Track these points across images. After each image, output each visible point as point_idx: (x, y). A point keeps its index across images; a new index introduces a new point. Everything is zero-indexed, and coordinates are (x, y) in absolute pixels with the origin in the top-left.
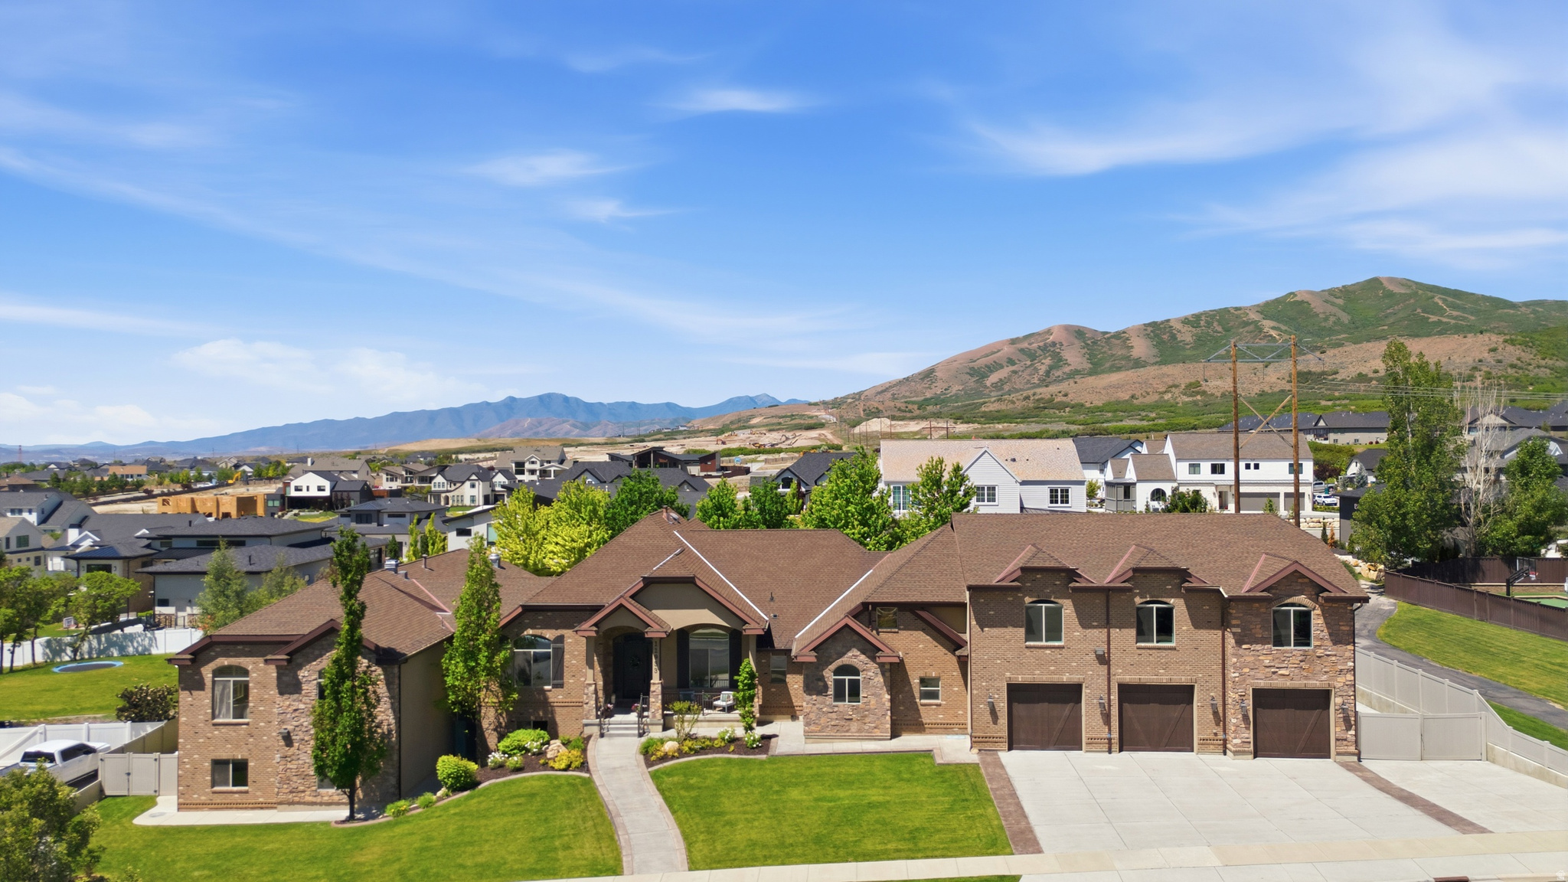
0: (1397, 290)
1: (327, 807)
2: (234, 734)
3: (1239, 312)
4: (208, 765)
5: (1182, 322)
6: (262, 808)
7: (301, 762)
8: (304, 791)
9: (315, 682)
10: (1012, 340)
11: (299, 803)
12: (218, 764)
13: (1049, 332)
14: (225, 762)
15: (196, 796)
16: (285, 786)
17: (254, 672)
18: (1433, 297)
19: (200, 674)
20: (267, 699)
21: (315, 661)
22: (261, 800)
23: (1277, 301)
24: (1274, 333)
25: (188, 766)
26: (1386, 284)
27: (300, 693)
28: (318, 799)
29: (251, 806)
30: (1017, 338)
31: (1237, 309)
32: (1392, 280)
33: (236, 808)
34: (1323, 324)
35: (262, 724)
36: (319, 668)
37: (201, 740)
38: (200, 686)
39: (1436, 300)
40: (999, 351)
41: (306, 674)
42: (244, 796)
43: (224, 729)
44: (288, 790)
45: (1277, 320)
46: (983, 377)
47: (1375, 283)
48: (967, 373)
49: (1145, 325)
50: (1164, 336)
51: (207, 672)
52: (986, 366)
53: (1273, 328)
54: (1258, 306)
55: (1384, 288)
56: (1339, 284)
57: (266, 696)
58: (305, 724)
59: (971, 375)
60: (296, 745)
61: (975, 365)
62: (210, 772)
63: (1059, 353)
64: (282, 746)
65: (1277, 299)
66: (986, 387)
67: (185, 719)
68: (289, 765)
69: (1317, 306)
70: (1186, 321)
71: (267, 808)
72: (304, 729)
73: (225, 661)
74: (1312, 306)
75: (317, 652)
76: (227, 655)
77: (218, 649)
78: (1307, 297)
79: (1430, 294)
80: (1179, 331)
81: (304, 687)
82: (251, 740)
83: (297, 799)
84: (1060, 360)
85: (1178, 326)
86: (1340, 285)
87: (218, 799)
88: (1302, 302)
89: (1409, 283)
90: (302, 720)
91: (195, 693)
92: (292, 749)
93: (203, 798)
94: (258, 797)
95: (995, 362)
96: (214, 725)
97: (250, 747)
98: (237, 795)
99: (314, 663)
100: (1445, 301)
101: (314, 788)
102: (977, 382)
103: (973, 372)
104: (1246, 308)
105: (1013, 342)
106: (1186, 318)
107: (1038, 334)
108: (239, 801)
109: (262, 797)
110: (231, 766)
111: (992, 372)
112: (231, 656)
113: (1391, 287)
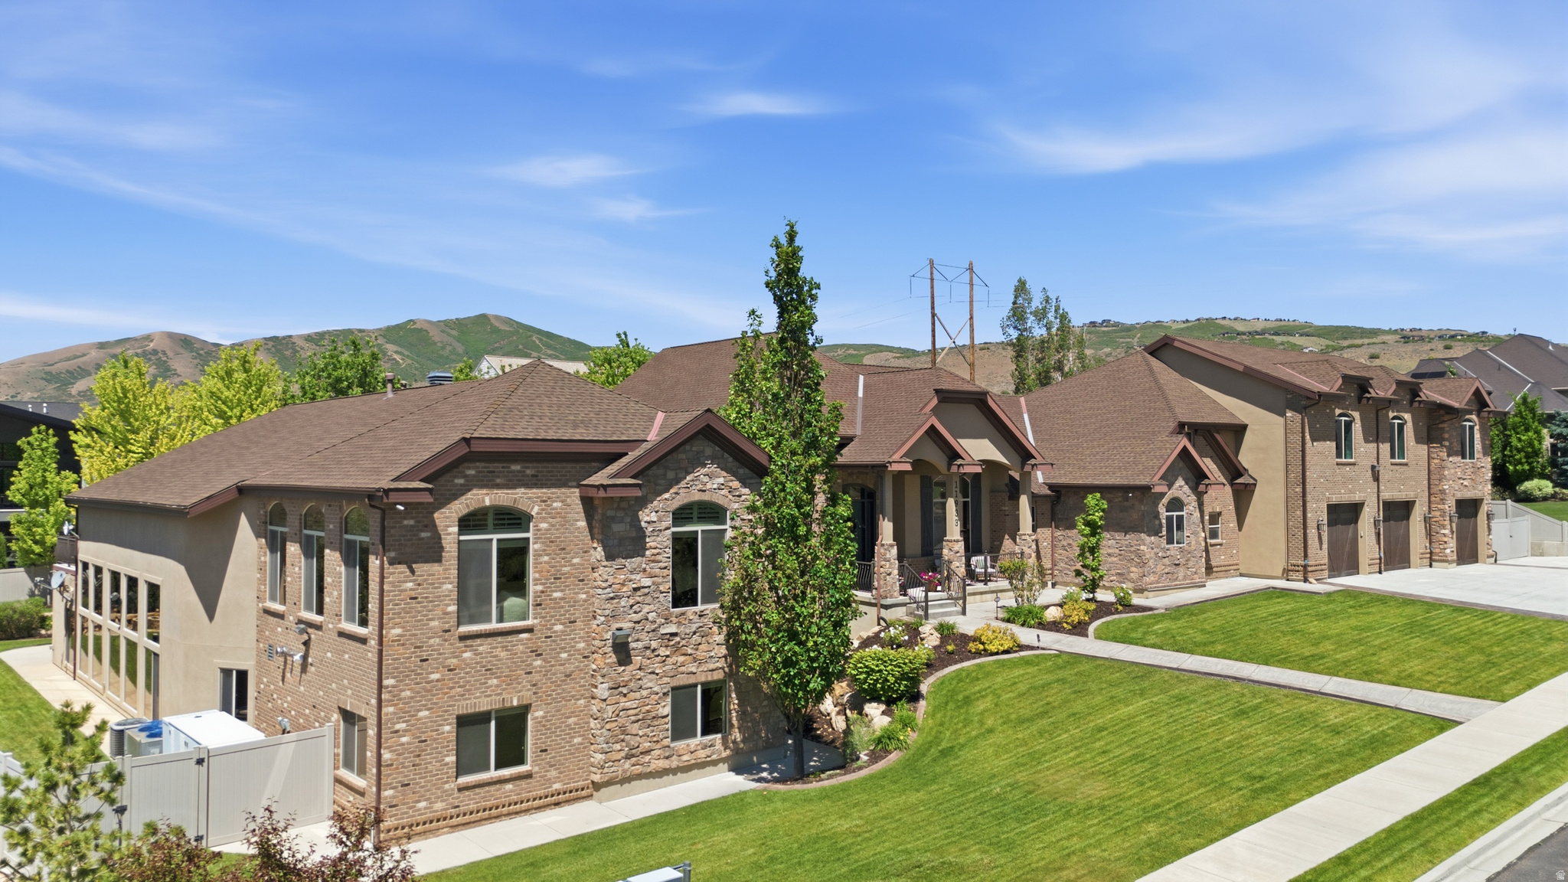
0: (503, 327)
1: (685, 775)
2: (503, 654)
3: (363, 334)
4: (449, 729)
5: (306, 340)
6: (557, 804)
7: (645, 693)
8: (648, 752)
9: (669, 532)
10: (100, 343)
11: (640, 776)
12: (469, 723)
13: (148, 338)
14: (483, 718)
15: (423, 804)
16: (618, 747)
17: (543, 520)
18: (531, 336)
19: (432, 526)
20: (568, 575)
21: (667, 491)
22: (557, 786)
23: (398, 327)
24: (396, 356)
25: (404, 740)
26: (493, 321)
27: (643, 556)
28: (674, 763)
29: (537, 803)
30: (108, 343)
31: (360, 331)
32: (497, 317)
33: (509, 814)
34: (441, 352)
35: (559, 627)
36: (676, 504)
37: (435, 676)
38: (434, 553)
39: (534, 338)
40: (84, 355)
41: (654, 517)
42: (523, 783)
43: (484, 646)
44: (623, 754)
45: (399, 345)
46: (65, 385)
47: (483, 318)
48: (43, 379)
49: (265, 338)
50: (286, 353)
51: (447, 520)
52: (68, 371)
53: (396, 352)
54: (380, 329)
55: (492, 324)
56: (453, 316)
57: (566, 569)
58: (651, 616)
59: (47, 380)
60: (637, 660)
61: (54, 369)
62: (453, 746)
63: (166, 362)
64: (610, 665)
65: (397, 325)
66: (70, 395)
67: (398, 631)
68: (624, 703)
69: (435, 335)
70: (309, 338)
71: (568, 802)
72: (649, 627)
73: (485, 498)
74: (431, 334)
75: (671, 475)
76: (490, 484)
77: (472, 472)
78: (426, 326)
79: (529, 333)
80: (302, 349)
81: (650, 542)
82: (538, 663)
83: (638, 769)
84: (168, 369)
85: (301, 343)
86: (453, 318)
87: (470, 801)
88: (421, 330)
89: (512, 322)
90: (646, 609)
91: (421, 568)
92: (630, 668)
93: (439, 806)
94: (550, 781)
95: (79, 367)
96: (463, 638)
97: (536, 677)
98: (509, 786)
99: (666, 496)
100: (540, 340)
101: (667, 742)
102: (58, 389)
103: (49, 378)
104: (369, 331)
105: (102, 346)
106: (309, 336)
107: (135, 339)
108: (515, 798)
109: (557, 779)
110: (493, 724)
111: (76, 379)
112: (498, 486)
113: (497, 324)
